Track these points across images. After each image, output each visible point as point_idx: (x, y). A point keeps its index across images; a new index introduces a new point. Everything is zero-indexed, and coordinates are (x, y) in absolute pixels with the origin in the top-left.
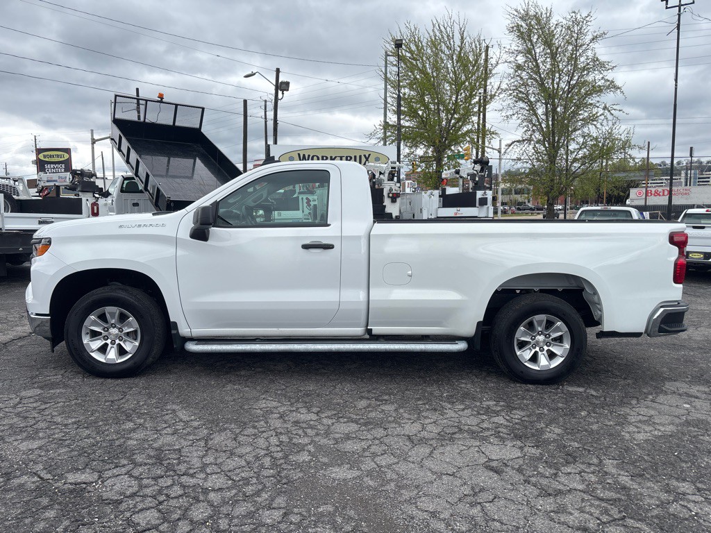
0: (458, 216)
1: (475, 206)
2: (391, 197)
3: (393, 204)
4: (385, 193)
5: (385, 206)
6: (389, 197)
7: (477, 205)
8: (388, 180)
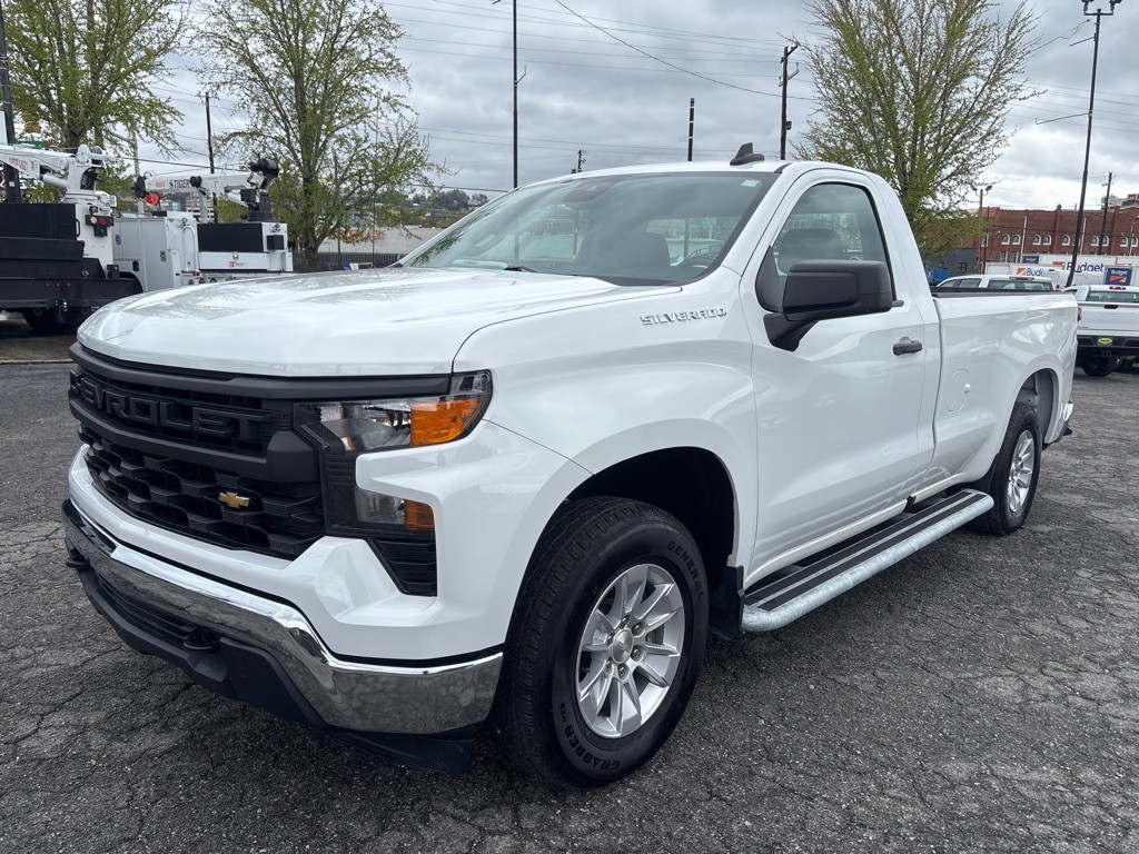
0: (236, 267)
1: (262, 251)
2: (95, 226)
3: (100, 240)
4: (80, 215)
5: (82, 244)
6: (88, 222)
7: (265, 249)
8: (82, 187)
